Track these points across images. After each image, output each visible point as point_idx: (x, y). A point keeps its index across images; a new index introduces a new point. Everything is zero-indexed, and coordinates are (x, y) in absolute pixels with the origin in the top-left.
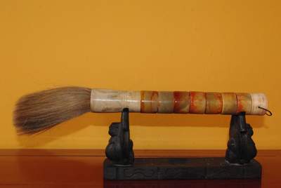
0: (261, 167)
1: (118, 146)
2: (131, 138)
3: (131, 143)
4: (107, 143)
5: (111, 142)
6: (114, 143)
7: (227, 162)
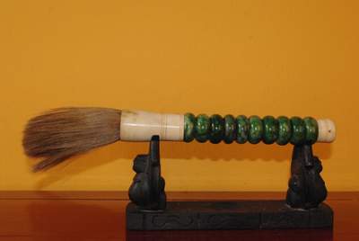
0: (332, 213)
1: (146, 185)
2: (162, 175)
3: (162, 182)
4: (131, 182)
5: (136, 180)
6: (139, 181)
7: (289, 206)
